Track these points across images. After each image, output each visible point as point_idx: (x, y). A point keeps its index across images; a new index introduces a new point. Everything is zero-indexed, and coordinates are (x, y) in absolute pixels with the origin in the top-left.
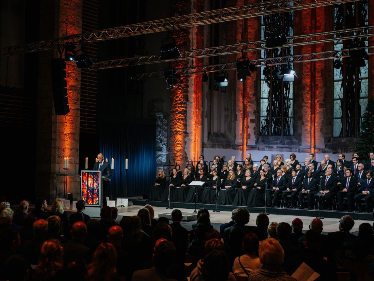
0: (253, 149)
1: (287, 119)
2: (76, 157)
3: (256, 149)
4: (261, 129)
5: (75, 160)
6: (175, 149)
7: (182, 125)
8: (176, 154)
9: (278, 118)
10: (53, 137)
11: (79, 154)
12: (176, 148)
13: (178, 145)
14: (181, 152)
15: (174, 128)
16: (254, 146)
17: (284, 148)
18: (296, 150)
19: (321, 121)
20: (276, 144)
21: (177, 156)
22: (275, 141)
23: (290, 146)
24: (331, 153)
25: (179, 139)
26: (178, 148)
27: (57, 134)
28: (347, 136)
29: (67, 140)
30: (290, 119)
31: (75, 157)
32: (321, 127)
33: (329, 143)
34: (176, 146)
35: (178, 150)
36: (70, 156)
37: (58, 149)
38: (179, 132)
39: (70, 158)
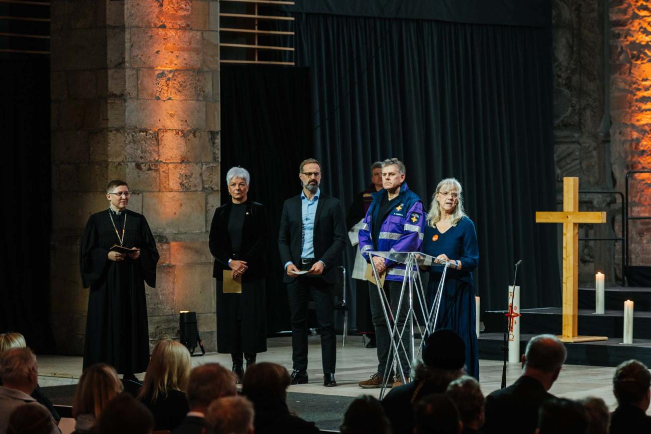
2: (207, 163)
5: (205, 179)
6: (634, 121)
8: (637, 144)
10: (113, 87)
11: (219, 153)
12: (638, 118)
13: (644, 107)
15: (628, 34)
21: (643, 153)
25: (646, 80)
26: (645, 119)
27: (128, 72)
29: (170, 99)
31: (204, 167)
34: (637, 108)
35: (647, 124)
36: (182, 162)
37: (133, 136)
38: (646, 51)
39: (183, 170)
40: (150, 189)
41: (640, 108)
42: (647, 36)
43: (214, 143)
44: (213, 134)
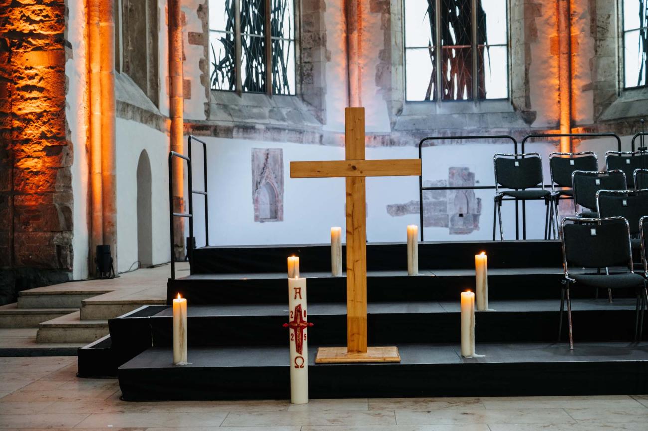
0: (199, 132)
1: (280, 42)
3: (208, 132)
4: (212, 68)
7: (48, 9)
9: (256, 38)
12: (21, 106)
13: (27, 95)
14: (44, 123)
16: (203, 121)
17: (284, 129)
18: (314, 138)
19: (378, 52)
20: (261, 116)
21: (27, 141)
22: (254, 107)
23: (299, 126)
24: (409, 144)
25: (31, 68)
26: (29, 108)
28: (448, 98)
30: (286, 43)
32: (378, 70)
33: (399, 117)
34: (19, 97)
35: (31, 113)
38: (30, 40)
41: (22, 97)
42: (30, 24)
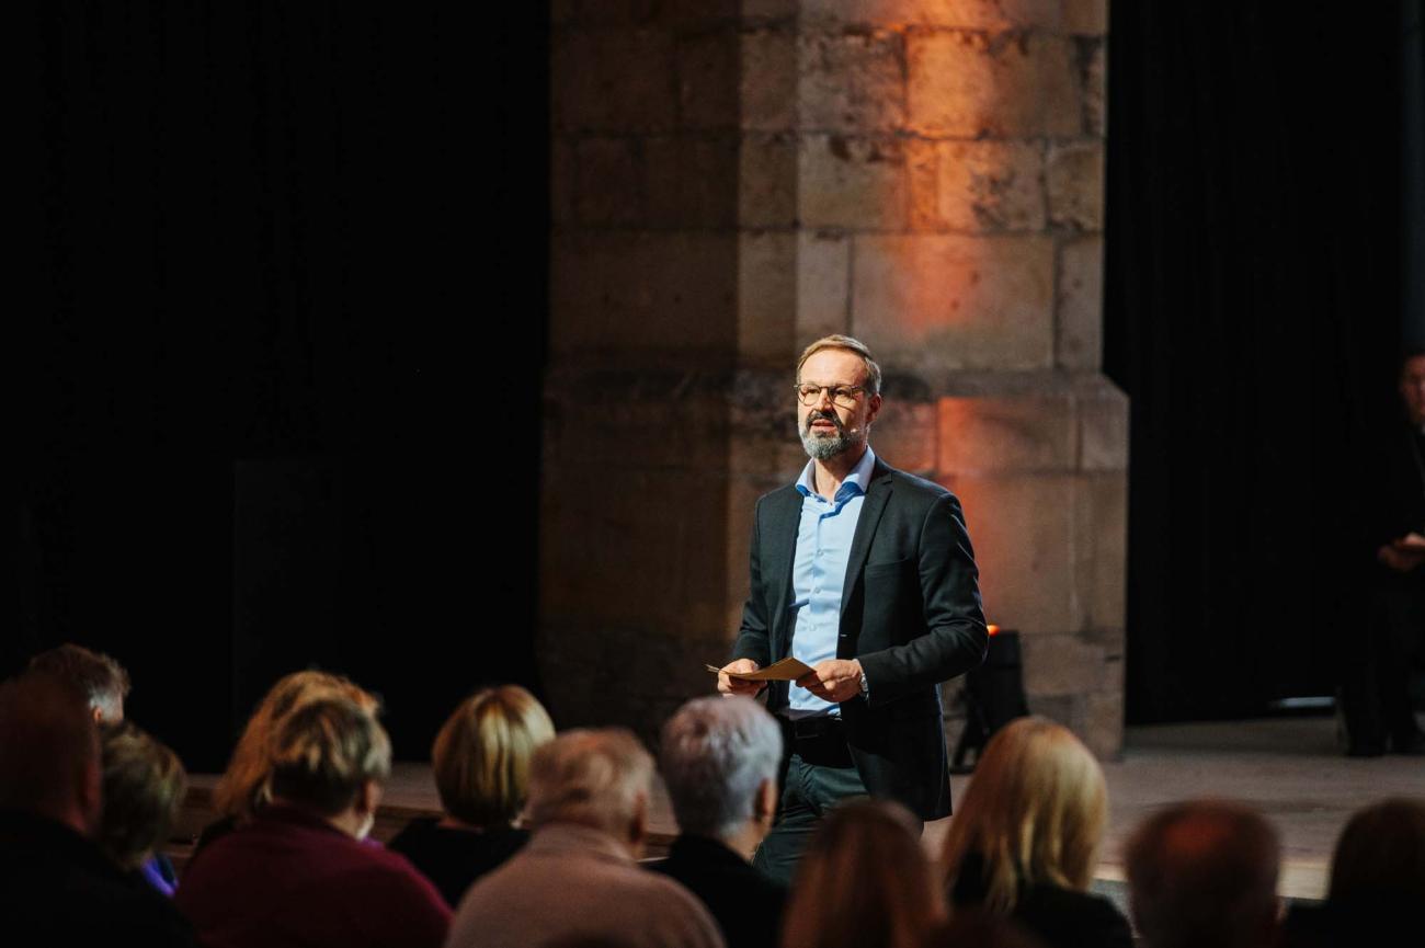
2: (1063, 141)
5: (1054, 192)
11: (1100, 107)
31: (1053, 154)
36: (983, 134)
37: (823, 46)
39: (983, 161)
40: (876, 222)
43: (1085, 75)
44: (1083, 45)
